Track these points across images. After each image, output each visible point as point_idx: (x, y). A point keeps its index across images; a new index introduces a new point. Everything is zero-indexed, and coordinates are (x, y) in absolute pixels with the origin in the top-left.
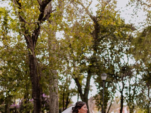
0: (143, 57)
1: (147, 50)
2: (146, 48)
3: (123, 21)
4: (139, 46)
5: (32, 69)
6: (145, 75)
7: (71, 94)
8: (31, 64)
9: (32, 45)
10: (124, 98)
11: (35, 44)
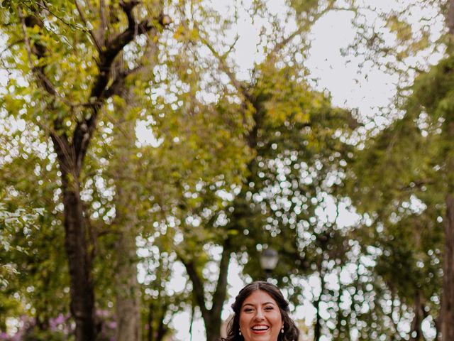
0: (380, 207)
1: (389, 187)
2: (389, 181)
3: (327, 100)
4: (371, 175)
5: (71, 232)
6: (383, 258)
7: (172, 307)
8: (71, 219)
9: (72, 164)
10: (322, 323)
11: (83, 160)
